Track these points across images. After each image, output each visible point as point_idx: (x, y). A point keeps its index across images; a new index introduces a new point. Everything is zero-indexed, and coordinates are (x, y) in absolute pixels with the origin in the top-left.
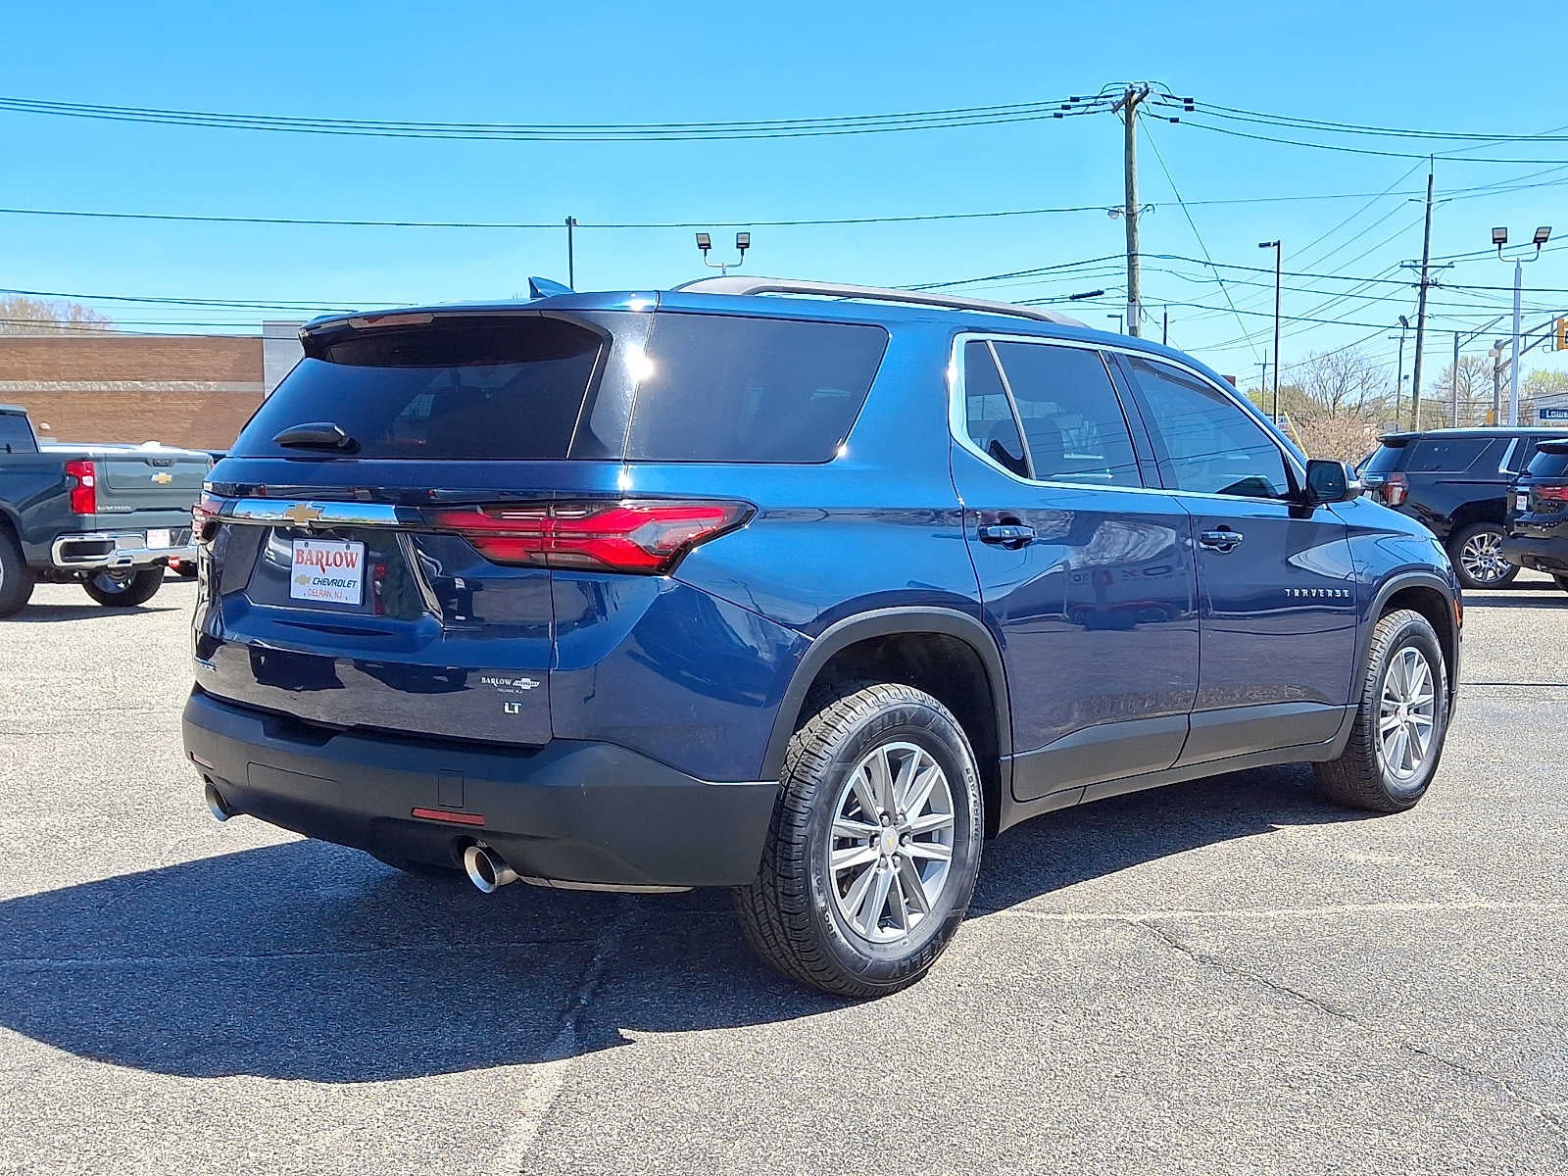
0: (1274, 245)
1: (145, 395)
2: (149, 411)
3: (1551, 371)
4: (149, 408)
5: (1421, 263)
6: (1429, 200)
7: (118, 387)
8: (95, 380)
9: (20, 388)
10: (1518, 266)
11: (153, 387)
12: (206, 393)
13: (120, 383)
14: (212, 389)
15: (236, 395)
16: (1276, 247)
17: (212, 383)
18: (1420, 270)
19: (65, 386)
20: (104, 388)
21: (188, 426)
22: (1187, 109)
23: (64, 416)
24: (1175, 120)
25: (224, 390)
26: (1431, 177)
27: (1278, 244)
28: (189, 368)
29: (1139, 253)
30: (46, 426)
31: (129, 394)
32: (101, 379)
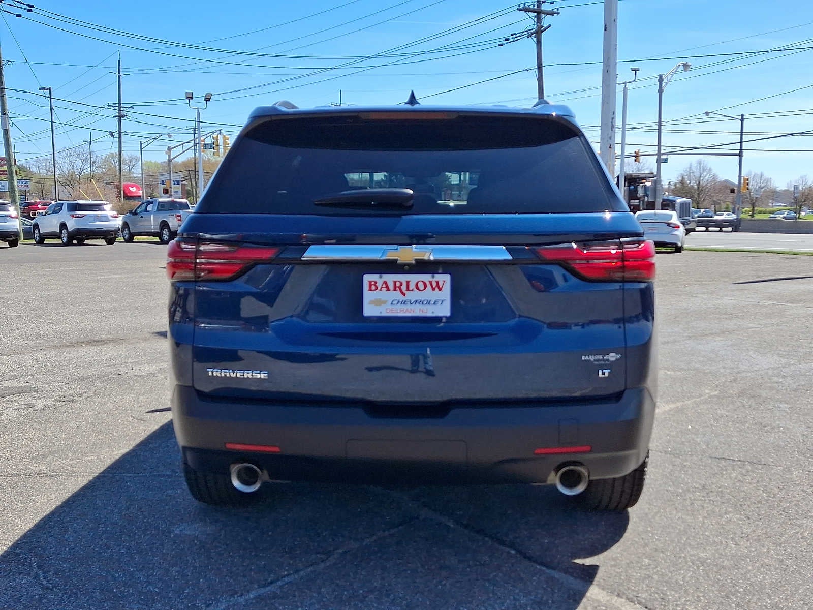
0: (47, 89)
3: (153, 161)
5: (118, 105)
6: (119, 73)
10: (198, 111)
16: (49, 90)
18: (117, 108)
22: (28, 10)
24: (20, 16)
26: (119, 62)
27: (50, 89)
29: (5, 88)
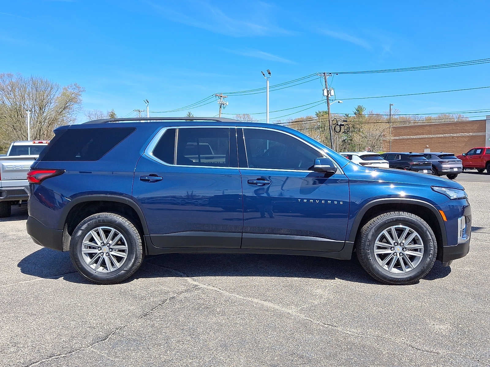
1: (453, 137)
2: (454, 141)
4: (454, 140)
7: (446, 135)
8: (440, 134)
9: (422, 137)
11: (455, 135)
12: (469, 136)
13: (446, 134)
14: (471, 135)
15: (477, 136)
17: (471, 133)
19: (433, 136)
20: (442, 136)
21: (464, 145)
23: (432, 143)
25: (474, 135)
28: (465, 130)
30: (428, 146)
31: (449, 137)
32: (442, 134)
